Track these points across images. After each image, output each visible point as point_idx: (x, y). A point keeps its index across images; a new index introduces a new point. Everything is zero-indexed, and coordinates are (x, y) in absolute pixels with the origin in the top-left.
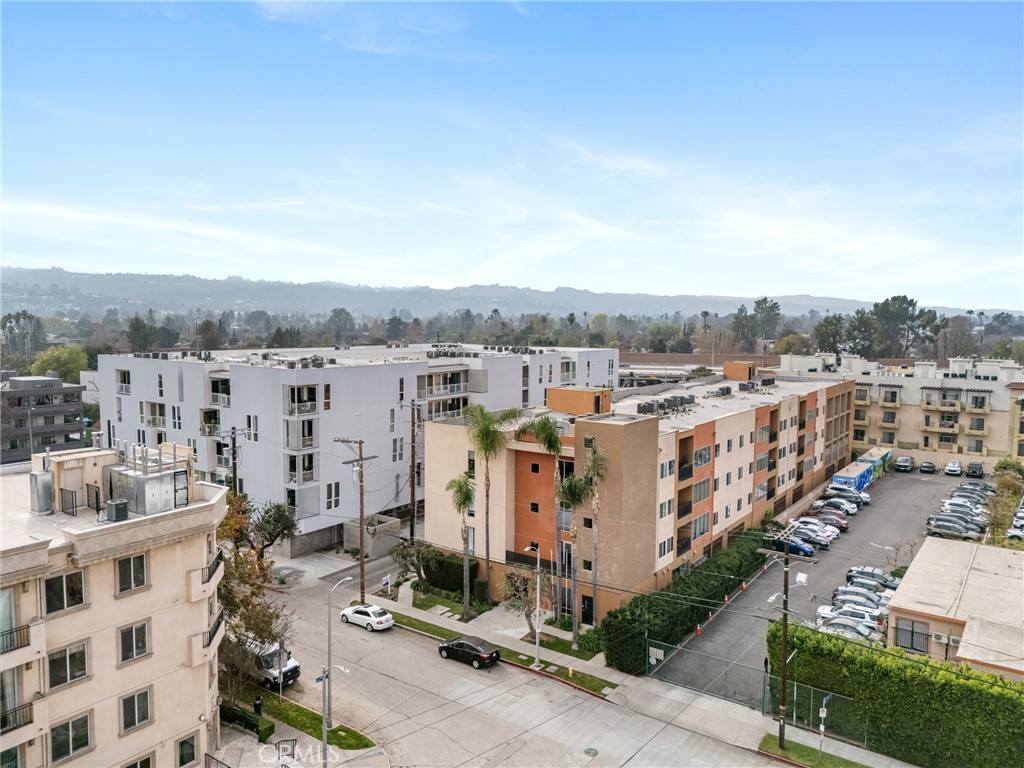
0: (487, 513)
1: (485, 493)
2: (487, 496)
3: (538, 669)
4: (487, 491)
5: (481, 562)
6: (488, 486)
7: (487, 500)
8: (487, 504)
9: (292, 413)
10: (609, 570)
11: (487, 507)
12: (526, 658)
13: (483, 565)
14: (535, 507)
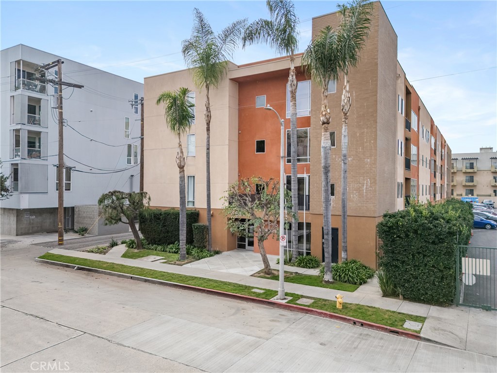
0: (208, 149)
1: (206, 126)
2: (208, 130)
3: (284, 302)
4: (208, 124)
5: (201, 212)
6: (209, 117)
7: (208, 134)
8: (209, 138)
9: (17, 88)
10: (359, 190)
11: (208, 141)
12: (262, 291)
13: (204, 215)
14: (261, 146)
